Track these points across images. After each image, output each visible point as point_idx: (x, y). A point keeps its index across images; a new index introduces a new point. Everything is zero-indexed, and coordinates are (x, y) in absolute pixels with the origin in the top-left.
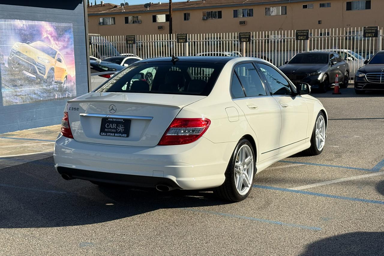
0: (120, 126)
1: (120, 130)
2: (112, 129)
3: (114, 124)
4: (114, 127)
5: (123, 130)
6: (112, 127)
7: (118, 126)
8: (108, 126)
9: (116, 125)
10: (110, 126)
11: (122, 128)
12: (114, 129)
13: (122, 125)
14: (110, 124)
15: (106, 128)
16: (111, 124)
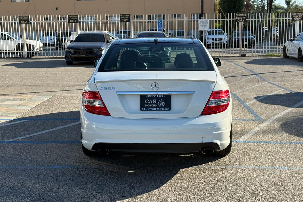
0: (160, 101)
1: (161, 105)
2: (153, 104)
3: (154, 100)
4: (154, 102)
5: (165, 104)
6: (153, 102)
7: (159, 101)
8: (147, 102)
9: (156, 100)
10: (150, 102)
11: (163, 102)
12: (155, 104)
13: (162, 100)
14: (149, 100)
15: (146, 104)
16: (151, 100)
